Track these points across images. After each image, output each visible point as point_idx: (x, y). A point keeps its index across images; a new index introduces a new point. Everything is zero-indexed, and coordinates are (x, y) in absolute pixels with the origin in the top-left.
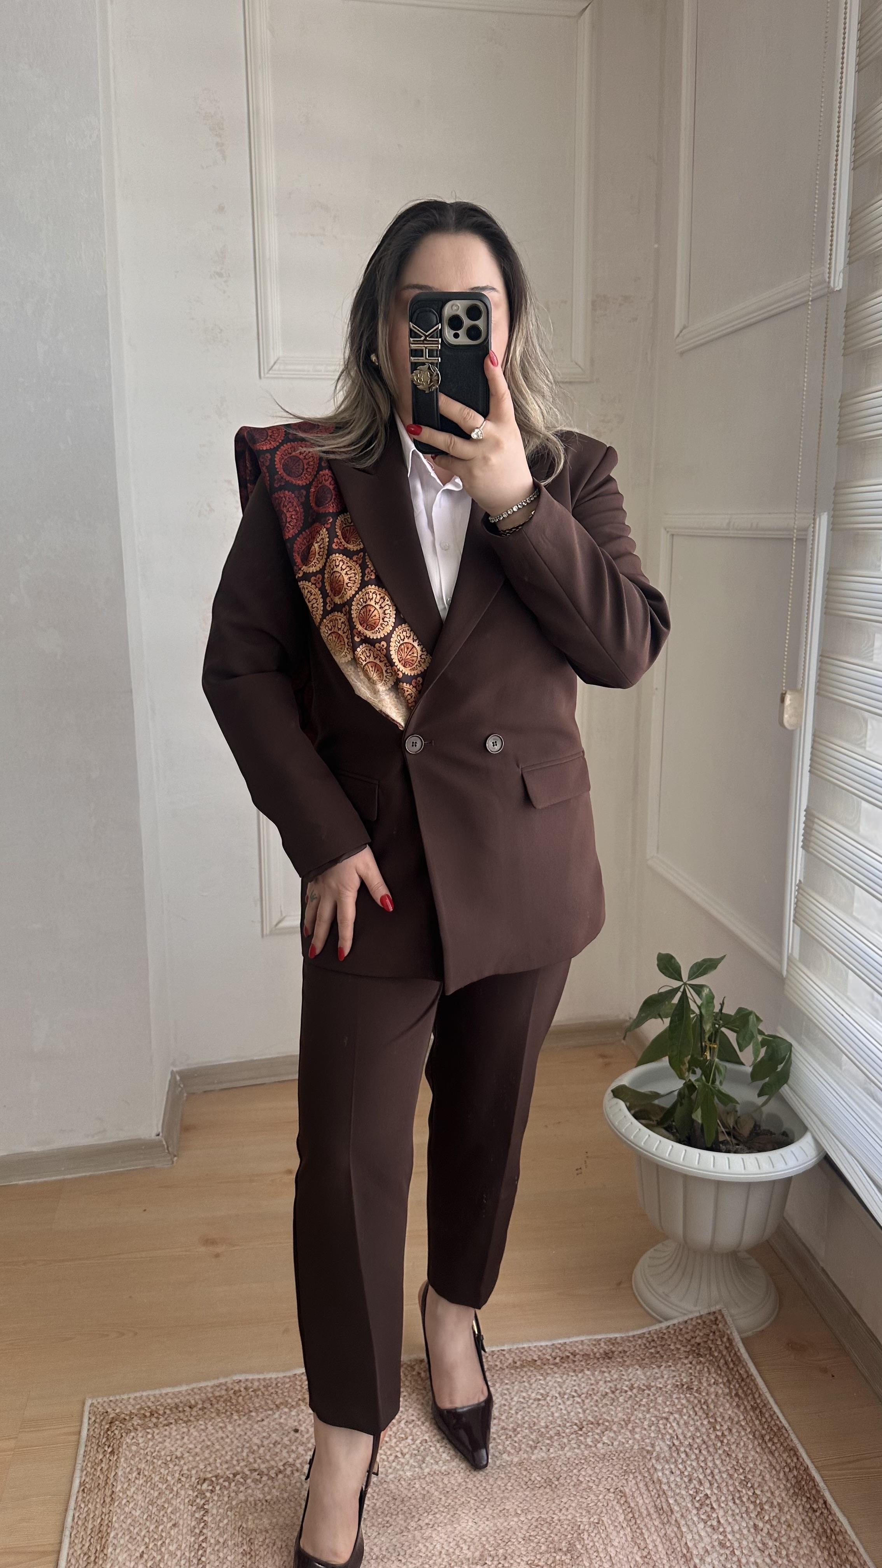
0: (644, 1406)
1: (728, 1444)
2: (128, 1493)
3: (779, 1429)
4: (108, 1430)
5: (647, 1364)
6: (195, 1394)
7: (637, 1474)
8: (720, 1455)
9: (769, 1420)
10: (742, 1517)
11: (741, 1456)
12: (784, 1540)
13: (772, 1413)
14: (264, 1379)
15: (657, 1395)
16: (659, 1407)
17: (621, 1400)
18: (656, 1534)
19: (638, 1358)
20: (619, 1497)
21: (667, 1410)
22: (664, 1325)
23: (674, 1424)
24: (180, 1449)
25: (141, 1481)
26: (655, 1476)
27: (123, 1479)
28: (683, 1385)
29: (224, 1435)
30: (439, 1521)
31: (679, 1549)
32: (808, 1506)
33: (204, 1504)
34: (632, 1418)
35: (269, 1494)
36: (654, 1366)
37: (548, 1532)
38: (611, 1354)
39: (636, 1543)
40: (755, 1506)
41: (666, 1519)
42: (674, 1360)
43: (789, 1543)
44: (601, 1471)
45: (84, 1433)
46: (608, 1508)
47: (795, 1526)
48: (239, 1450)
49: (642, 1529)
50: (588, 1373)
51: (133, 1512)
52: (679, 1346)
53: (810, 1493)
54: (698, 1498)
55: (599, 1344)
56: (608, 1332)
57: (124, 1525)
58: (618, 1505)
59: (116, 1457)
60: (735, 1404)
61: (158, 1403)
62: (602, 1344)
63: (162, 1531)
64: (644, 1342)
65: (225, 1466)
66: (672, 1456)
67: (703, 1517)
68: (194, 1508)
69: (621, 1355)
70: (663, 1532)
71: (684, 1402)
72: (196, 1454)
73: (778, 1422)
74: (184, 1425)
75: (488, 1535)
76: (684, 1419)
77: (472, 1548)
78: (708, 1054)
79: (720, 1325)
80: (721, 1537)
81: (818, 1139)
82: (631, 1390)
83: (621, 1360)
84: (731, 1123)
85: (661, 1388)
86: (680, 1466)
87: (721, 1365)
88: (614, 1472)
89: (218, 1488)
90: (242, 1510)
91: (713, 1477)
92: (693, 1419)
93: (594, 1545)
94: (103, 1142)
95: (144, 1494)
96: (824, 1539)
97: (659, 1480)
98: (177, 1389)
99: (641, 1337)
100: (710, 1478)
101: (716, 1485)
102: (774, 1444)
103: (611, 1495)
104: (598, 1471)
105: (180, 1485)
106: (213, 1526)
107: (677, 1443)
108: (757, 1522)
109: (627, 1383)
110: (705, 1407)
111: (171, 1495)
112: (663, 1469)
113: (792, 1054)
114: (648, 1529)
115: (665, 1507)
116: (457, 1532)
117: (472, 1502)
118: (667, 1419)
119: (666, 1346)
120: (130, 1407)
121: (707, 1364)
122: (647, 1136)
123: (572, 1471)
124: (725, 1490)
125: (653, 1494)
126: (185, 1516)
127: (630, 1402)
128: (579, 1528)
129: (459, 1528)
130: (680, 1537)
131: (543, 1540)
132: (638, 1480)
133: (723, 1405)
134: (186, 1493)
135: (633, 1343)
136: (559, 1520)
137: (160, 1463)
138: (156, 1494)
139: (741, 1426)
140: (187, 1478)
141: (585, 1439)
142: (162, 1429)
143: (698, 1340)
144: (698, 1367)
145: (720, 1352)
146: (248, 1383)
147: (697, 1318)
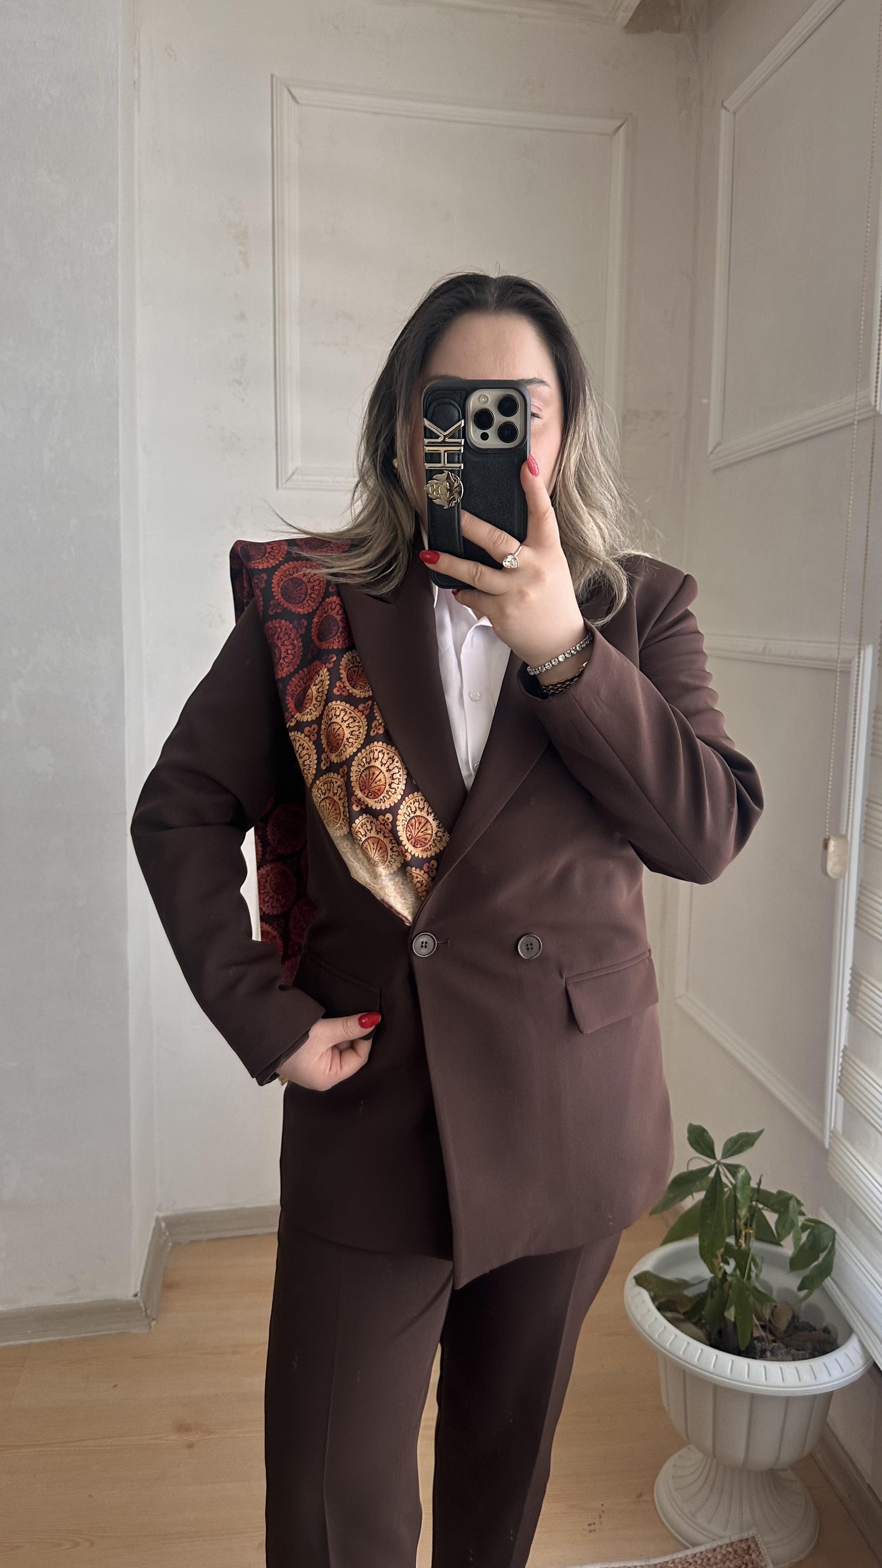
22: (689, 1552)
78: (742, 1241)
79: (754, 1556)
81: (867, 1346)
84: (767, 1314)
94: (76, 1302)
99: (663, 1564)
113: (836, 1244)
122: (674, 1336)
147: (727, 1545)
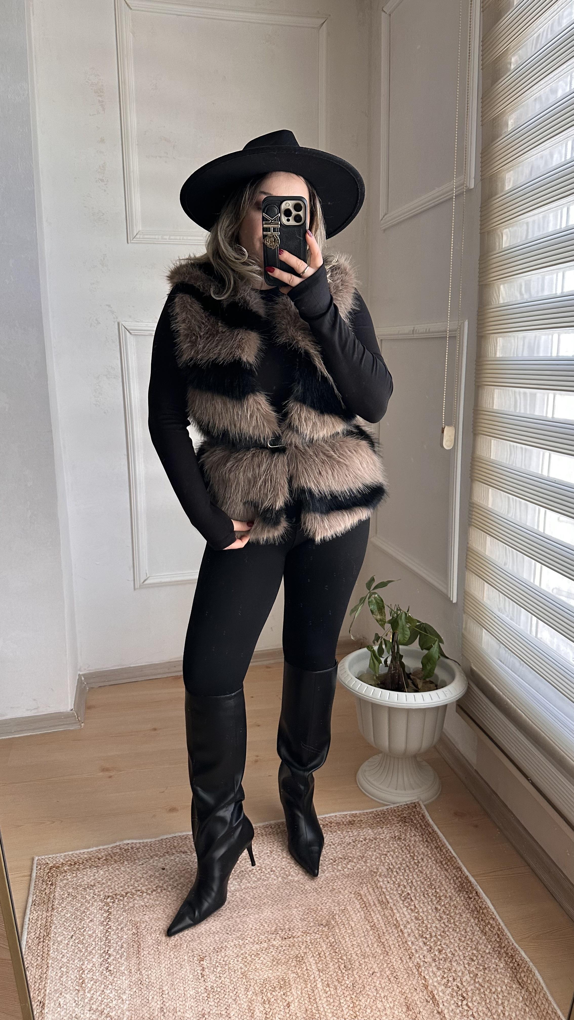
0: (373, 848)
1: (421, 866)
2: (62, 905)
3: (451, 858)
4: (49, 872)
5: (374, 827)
6: (101, 852)
7: (368, 884)
8: (416, 872)
9: (445, 853)
10: (428, 904)
11: (428, 872)
12: (452, 915)
13: (447, 849)
14: (143, 843)
15: (380, 843)
16: (381, 849)
17: (359, 846)
18: (378, 914)
20: (357, 896)
21: (386, 850)
23: (390, 857)
24: (94, 881)
25: (70, 899)
26: (379, 884)
27: (59, 898)
28: (396, 837)
29: (119, 873)
30: (251, 912)
31: (392, 922)
32: (467, 896)
33: (109, 909)
34: (366, 855)
35: (147, 903)
36: (379, 828)
37: (315, 916)
38: (353, 822)
39: (367, 919)
40: (436, 898)
41: (384, 907)
42: (391, 824)
43: (455, 916)
44: (346, 883)
45: (34, 875)
46: (351, 902)
47: (459, 907)
48: (129, 880)
49: (370, 912)
50: (339, 832)
51: (66, 915)
52: (393, 818)
53: (468, 889)
54: (403, 895)
55: (346, 817)
56: (350, 811)
57: (61, 922)
58: (357, 900)
59: (54, 887)
60: (425, 846)
61: (79, 858)
62: (348, 817)
63: (84, 924)
64: (373, 815)
65: (122, 889)
66: (388, 874)
67: (407, 905)
68: (103, 911)
69: (359, 822)
70: (383, 913)
71: (396, 845)
72: (103, 883)
73: (450, 854)
74: (95, 868)
75: (279, 919)
76: (396, 855)
77: (270, 926)
80: (416, 915)
82: (365, 840)
83: (359, 825)
85: (382, 839)
86: (393, 879)
87: (418, 827)
88: (355, 883)
89: (117, 900)
90: (131, 912)
91: (412, 884)
92: (401, 854)
93: (342, 921)
94: (39, 714)
95: (72, 905)
96: (476, 913)
97: (381, 888)
98: (90, 850)
99: (371, 813)
100: (410, 884)
101: (414, 888)
102: (448, 866)
103: (353, 895)
104: (344, 883)
105: (93, 900)
106: (114, 920)
107: (391, 867)
108: (437, 906)
109: (362, 837)
110: (408, 848)
111: (88, 905)
112: (383, 881)
114: (374, 912)
115: (384, 900)
116: (261, 918)
117: (270, 902)
118: (386, 855)
119: (386, 818)
120: (61, 860)
121: (410, 826)
123: (329, 884)
124: (419, 890)
125: (377, 894)
126: (97, 916)
127: (364, 847)
128: (333, 913)
129: (263, 915)
130: (392, 915)
131: (312, 920)
132: (369, 887)
133: (418, 846)
134: (97, 903)
135: (367, 816)
136: (321, 909)
137: (81, 889)
138: (80, 905)
139: (429, 857)
140: (98, 896)
141: (337, 866)
142: (82, 872)
143: (405, 815)
144: (405, 828)
145: (417, 821)
146: (133, 845)
147: (405, 805)
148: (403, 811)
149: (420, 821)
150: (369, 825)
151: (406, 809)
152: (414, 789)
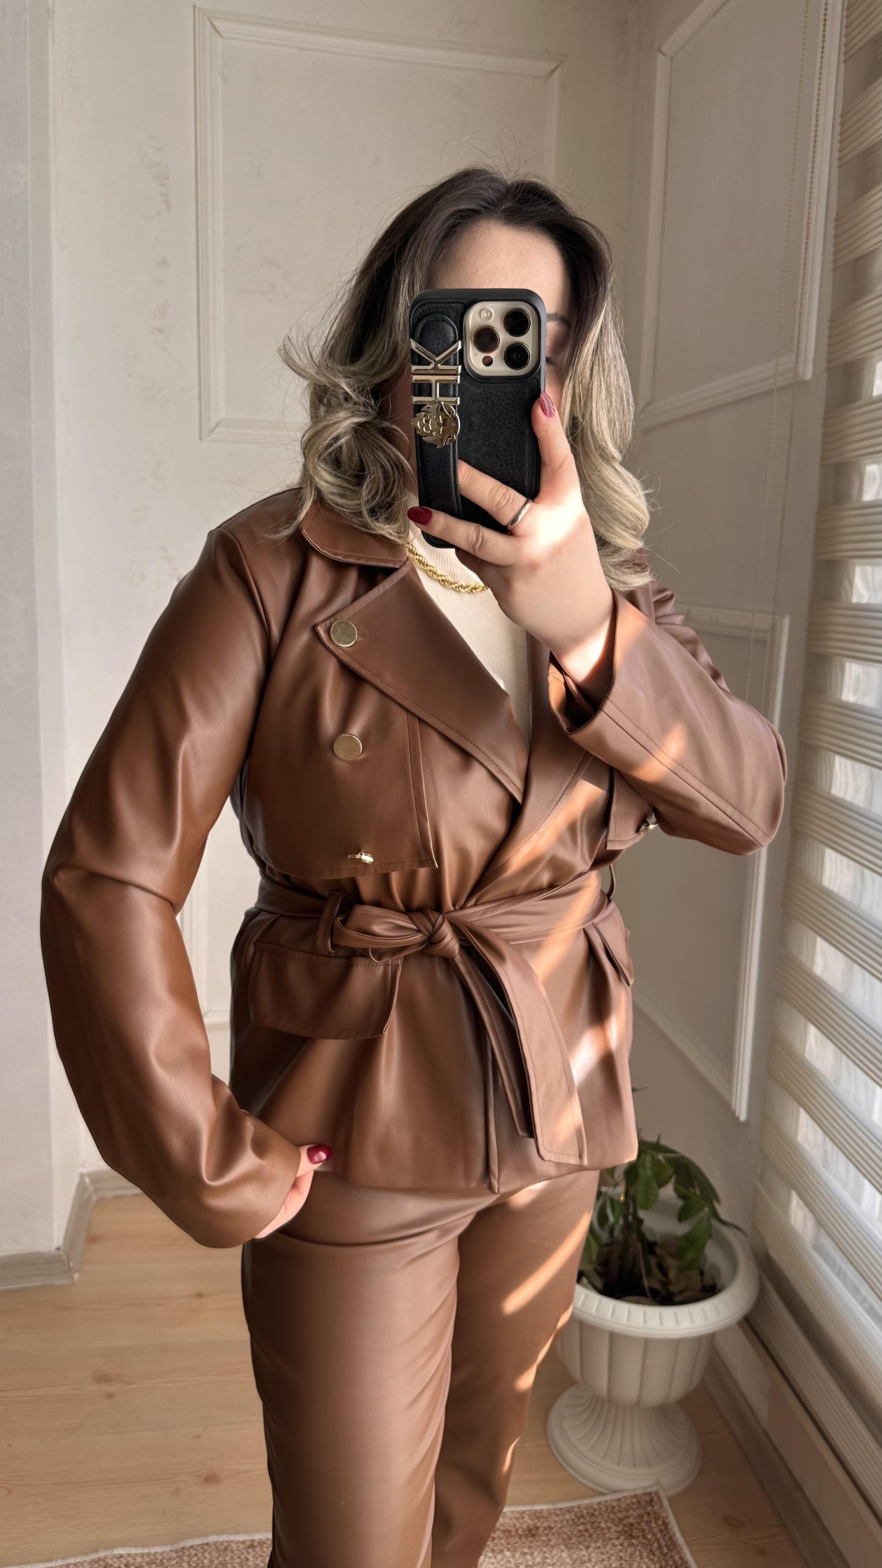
5: (573, 1544)
14: (149, 1554)
19: (565, 1536)
22: (595, 1500)
36: (582, 1547)
38: (535, 1530)
42: (604, 1540)
50: (508, 1554)
52: (610, 1525)
55: (523, 1518)
56: (531, 1504)
62: (527, 1517)
64: (573, 1517)
69: (546, 1532)
79: (656, 1507)
83: (544, 1538)
87: (654, 1548)
99: (569, 1510)
119: (596, 1524)
121: (639, 1547)
135: (561, 1518)
143: (631, 1520)
144: (629, 1550)
145: (654, 1535)
146: (130, 1559)
147: (631, 1497)
148: (627, 1511)
149: (659, 1536)
150: (565, 1538)
151: (634, 1507)
152: (650, 1465)
